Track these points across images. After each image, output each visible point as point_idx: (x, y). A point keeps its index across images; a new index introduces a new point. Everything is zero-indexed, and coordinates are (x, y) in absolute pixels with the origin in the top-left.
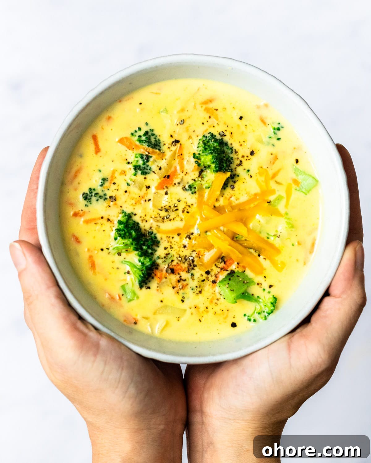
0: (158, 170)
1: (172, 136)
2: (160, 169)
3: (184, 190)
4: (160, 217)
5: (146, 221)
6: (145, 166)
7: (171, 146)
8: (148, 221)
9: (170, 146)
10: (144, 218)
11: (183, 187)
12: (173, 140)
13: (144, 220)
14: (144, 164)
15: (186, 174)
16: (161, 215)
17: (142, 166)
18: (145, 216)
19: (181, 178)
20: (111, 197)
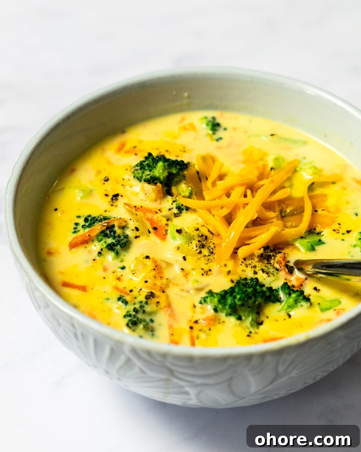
0: (137, 232)
1: (107, 195)
2: (137, 229)
3: (177, 216)
4: (209, 255)
5: (210, 270)
6: (117, 239)
7: (113, 202)
8: (210, 269)
9: (111, 203)
10: (205, 272)
11: (174, 215)
12: (110, 197)
13: (207, 272)
14: (114, 238)
15: (160, 211)
16: (207, 255)
17: (114, 241)
18: (202, 269)
19: (162, 217)
20: (147, 298)
